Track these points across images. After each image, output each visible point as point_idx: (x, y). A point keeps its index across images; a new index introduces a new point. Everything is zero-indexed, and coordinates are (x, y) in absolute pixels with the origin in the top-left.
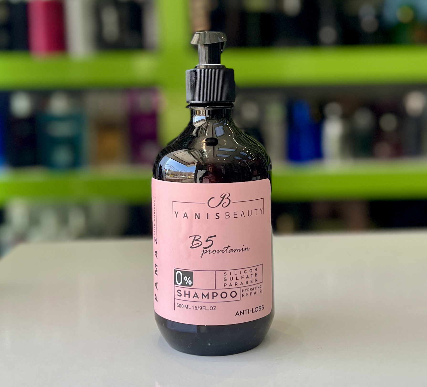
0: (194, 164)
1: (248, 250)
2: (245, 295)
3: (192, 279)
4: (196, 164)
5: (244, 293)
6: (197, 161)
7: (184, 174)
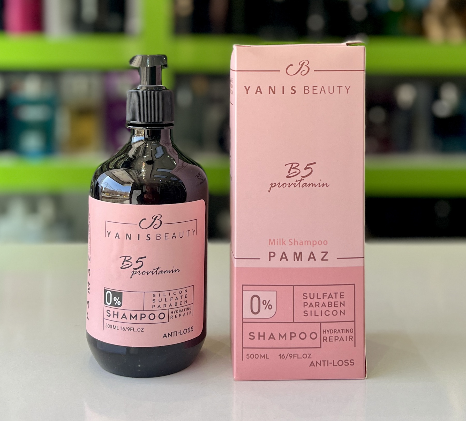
0: (130, 184)
1: (178, 272)
2: (174, 317)
3: (121, 300)
4: (132, 184)
5: (172, 314)
6: (133, 181)
7: (120, 193)
